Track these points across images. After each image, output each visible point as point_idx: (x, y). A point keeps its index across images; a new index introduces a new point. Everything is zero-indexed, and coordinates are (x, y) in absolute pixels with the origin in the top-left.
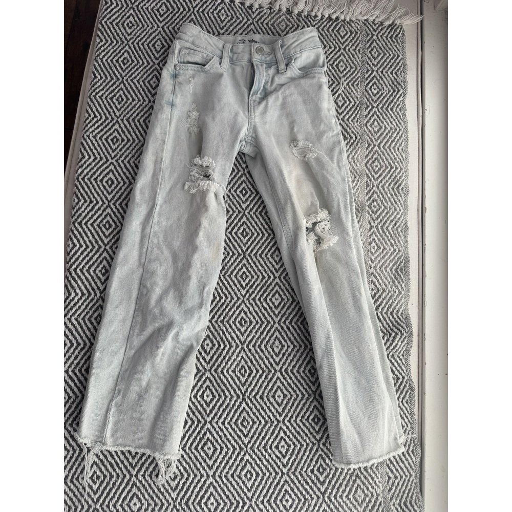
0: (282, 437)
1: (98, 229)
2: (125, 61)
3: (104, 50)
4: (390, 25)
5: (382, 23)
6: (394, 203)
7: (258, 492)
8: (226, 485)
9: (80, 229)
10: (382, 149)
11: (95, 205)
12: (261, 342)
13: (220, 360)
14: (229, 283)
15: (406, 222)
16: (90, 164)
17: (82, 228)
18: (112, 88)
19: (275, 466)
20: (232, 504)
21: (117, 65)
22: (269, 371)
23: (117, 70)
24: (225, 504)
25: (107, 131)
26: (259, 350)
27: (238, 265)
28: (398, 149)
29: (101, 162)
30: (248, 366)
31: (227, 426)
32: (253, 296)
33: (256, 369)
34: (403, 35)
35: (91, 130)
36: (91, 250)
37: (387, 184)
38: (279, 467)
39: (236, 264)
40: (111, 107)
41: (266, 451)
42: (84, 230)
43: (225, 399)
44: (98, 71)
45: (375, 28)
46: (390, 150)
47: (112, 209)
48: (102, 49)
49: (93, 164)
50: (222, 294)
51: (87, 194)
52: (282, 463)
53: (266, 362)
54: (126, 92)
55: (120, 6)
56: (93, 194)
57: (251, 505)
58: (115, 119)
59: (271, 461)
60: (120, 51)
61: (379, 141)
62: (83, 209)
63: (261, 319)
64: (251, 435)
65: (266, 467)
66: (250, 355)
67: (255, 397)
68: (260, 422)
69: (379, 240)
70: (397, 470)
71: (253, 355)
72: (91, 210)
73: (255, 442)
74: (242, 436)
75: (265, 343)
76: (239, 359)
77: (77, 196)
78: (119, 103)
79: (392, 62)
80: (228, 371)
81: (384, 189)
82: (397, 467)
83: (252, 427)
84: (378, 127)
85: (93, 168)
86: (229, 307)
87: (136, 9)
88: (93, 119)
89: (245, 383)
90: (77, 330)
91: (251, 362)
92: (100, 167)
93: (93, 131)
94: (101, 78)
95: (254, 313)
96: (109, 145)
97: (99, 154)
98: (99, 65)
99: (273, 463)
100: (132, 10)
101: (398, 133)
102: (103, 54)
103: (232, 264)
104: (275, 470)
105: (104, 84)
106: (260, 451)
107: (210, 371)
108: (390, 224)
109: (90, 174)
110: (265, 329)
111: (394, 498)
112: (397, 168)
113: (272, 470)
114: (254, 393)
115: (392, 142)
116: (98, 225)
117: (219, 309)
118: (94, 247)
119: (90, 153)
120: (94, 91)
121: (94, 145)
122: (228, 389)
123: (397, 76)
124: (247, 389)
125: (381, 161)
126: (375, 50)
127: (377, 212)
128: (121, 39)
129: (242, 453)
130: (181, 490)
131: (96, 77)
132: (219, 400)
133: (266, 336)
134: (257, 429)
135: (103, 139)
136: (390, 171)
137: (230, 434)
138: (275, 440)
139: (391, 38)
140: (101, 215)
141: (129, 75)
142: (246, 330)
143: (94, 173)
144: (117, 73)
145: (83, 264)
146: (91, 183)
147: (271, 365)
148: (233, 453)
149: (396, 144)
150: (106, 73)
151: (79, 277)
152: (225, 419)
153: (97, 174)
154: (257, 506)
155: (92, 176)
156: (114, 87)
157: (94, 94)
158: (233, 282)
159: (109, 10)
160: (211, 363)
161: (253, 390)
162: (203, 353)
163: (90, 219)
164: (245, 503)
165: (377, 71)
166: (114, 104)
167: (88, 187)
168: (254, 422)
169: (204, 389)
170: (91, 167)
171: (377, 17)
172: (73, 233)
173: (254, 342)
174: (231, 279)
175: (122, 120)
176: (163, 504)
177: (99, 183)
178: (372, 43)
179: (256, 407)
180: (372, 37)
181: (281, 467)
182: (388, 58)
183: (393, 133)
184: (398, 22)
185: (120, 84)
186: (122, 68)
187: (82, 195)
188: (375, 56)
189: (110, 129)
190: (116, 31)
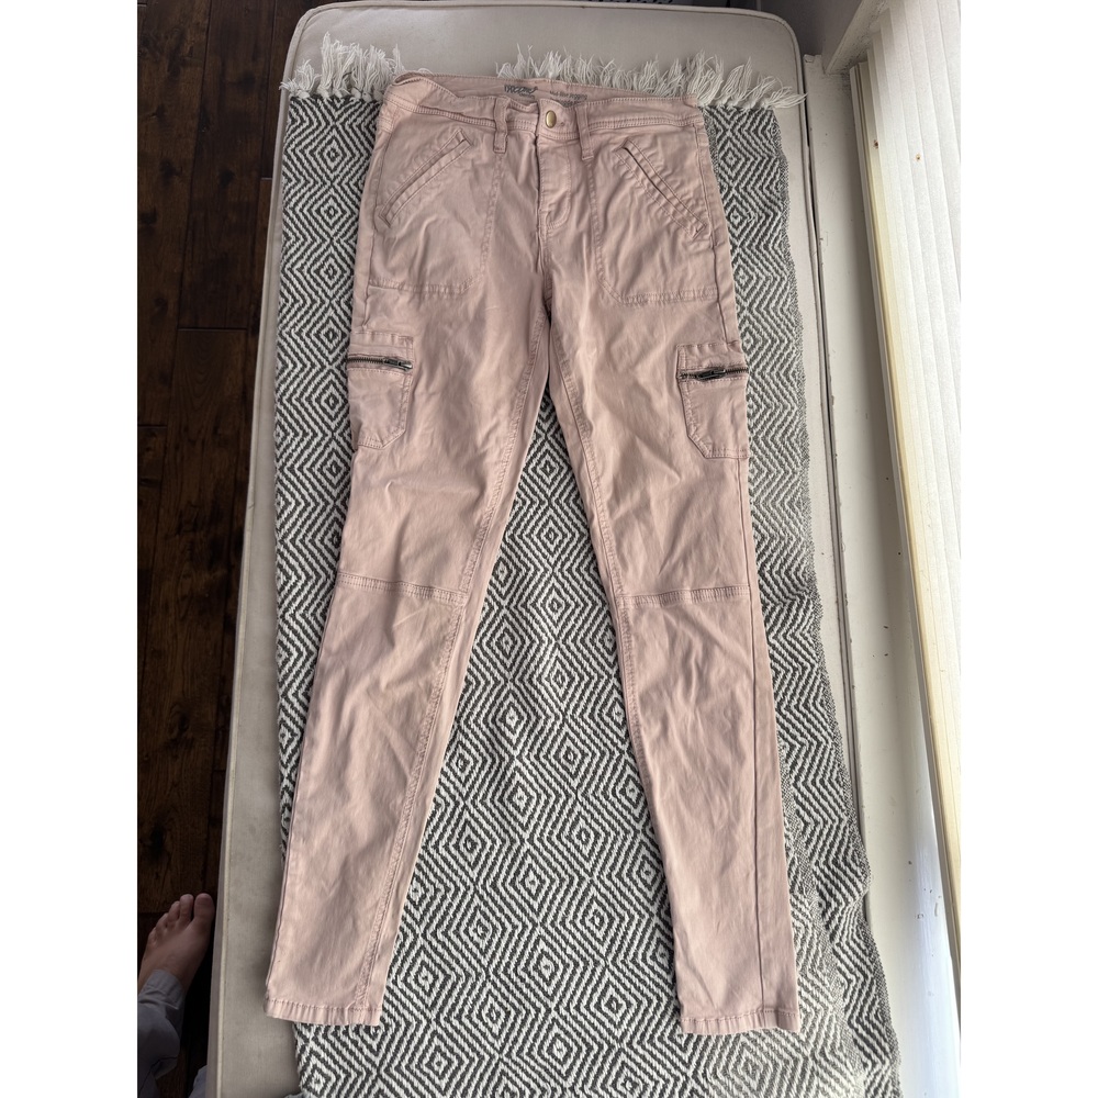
0: (629, 776)
1: (319, 476)
2: (332, 212)
3: (295, 194)
4: (752, 111)
5: (739, 109)
6: (782, 398)
7: (601, 861)
8: (551, 852)
9: (292, 477)
10: (756, 313)
11: (312, 438)
12: (585, 635)
13: (526, 662)
14: (528, 547)
15: (805, 425)
16: (297, 376)
17: (295, 475)
18: (316, 255)
19: (622, 820)
20: (562, 880)
21: (319, 218)
22: (600, 677)
23: (321, 226)
24: (553, 881)
25: (317, 322)
26: (582, 647)
27: (540, 519)
28: (782, 310)
29: (314, 371)
30: (567, 671)
31: (543, 760)
32: (568, 564)
33: (579, 675)
34: (775, 126)
35: (291, 324)
36: (314, 509)
37: (769, 368)
38: (629, 822)
39: (537, 517)
40: (318, 285)
41: (607, 798)
42: (298, 478)
43: (537, 722)
44: (291, 229)
45: (728, 117)
46: (768, 313)
47: (338, 443)
48: (292, 192)
49: (302, 375)
50: (519, 564)
51: (298, 423)
52: (633, 815)
53: (594, 663)
54: (339, 261)
55: (316, 124)
56: (307, 422)
57: (592, 881)
58: (327, 301)
59: (615, 813)
60: (322, 196)
61: (749, 300)
62: (293, 447)
63: (583, 600)
64: (581, 774)
65: (609, 824)
66: (568, 654)
67: (581, 716)
68: (594, 754)
69: (761, 459)
70: (817, 811)
71: (573, 653)
72: (306, 447)
73: (589, 784)
74: (568, 776)
75: (590, 635)
76: (553, 660)
77: (282, 427)
78: (330, 278)
79: (761, 168)
80: (539, 679)
81: (763, 377)
82: (817, 806)
83: (582, 762)
84: (747, 278)
85: (302, 382)
86: (533, 583)
87: (340, 128)
88: (293, 305)
89: (564, 696)
90: (305, 632)
91: (571, 664)
92: (314, 378)
93: (295, 325)
94: (298, 239)
95: (571, 592)
96: (323, 343)
97: (309, 359)
98: (292, 219)
99: (619, 817)
100: (334, 131)
101: (780, 285)
102: (294, 200)
103: (532, 518)
104: (623, 828)
105: (302, 249)
106: (597, 798)
107: (513, 681)
108: (776, 432)
109: (299, 392)
110: (589, 615)
111: (817, 855)
112: (782, 341)
113: (618, 828)
114: (579, 710)
115: (771, 300)
116: (320, 470)
117: (518, 587)
118: (317, 504)
119: (295, 359)
120: (288, 261)
121: (299, 346)
122: (540, 707)
123: (771, 192)
124: (568, 705)
125: (754, 332)
126: (730, 155)
127: (754, 415)
128: (321, 178)
129: (570, 802)
130: (483, 866)
131: (289, 239)
132: (528, 722)
133: (592, 625)
134: (590, 765)
135: (312, 335)
136: (771, 346)
137: (550, 773)
138: (618, 780)
139: (756, 131)
140: (322, 453)
141: (341, 233)
142: (560, 618)
143: (306, 389)
144: (321, 231)
145: (304, 531)
146: (302, 405)
147: (603, 668)
148: (556, 801)
149: (777, 303)
150: (304, 231)
151: (300, 551)
152: (540, 750)
153: (310, 390)
154: (602, 882)
155: (302, 394)
156: (319, 252)
157: (289, 265)
158: (536, 544)
159: (298, 131)
160: (514, 669)
161: (577, 706)
162: (501, 656)
163: (306, 460)
164: (582, 879)
165: (737, 189)
166: (323, 279)
167: (299, 412)
168: (584, 755)
169: (505, 707)
170: (298, 380)
171: (730, 99)
172: (282, 484)
173: (573, 634)
174: (532, 540)
175: (339, 303)
176: (458, 889)
177: (315, 404)
178: (726, 142)
179: (585, 732)
180: (724, 134)
181: (632, 822)
182: (752, 164)
183: (770, 286)
184: (765, 104)
185: (328, 247)
186: (327, 224)
187: (290, 425)
188: (732, 163)
189: (321, 318)
190: (310, 164)
